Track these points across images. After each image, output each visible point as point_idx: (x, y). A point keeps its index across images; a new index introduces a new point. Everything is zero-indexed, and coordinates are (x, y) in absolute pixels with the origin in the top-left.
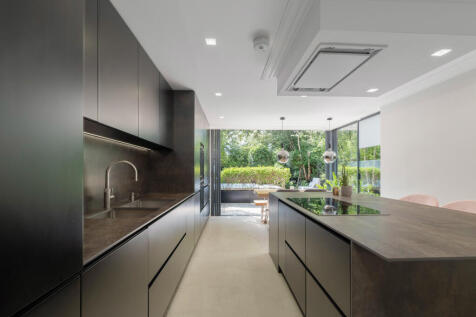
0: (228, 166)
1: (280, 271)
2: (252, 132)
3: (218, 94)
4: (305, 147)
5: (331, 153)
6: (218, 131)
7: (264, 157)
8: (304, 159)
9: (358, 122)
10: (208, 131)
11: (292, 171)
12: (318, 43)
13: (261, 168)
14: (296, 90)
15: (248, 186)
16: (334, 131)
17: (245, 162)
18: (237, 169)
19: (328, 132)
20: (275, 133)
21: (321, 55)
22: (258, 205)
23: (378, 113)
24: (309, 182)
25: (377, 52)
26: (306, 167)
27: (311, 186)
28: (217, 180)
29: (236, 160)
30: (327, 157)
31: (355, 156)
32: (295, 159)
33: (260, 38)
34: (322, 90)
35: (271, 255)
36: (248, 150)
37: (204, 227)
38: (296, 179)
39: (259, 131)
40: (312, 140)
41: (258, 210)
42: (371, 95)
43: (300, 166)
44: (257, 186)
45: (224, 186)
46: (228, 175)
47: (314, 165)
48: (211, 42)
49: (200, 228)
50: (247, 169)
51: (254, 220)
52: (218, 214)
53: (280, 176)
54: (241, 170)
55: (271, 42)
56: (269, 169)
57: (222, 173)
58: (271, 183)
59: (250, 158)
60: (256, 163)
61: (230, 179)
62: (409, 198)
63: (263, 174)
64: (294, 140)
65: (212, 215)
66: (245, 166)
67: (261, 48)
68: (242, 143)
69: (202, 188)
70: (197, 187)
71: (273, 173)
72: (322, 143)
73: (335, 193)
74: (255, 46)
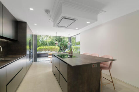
0: (40, 46)
1: (54, 75)
2: (49, 36)
3: (35, 24)
4: (64, 41)
5: (69, 43)
6: (36, 35)
7: (52, 44)
8: (64, 44)
9: (76, 35)
10: (32, 35)
11: (60, 48)
12: (62, 16)
13: (51, 47)
14: (58, 26)
15: (47, 52)
16: (71, 37)
17: (46, 45)
18: (43, 47)
19: (69, 37)
20: (55, 37)
21: (63, 19)
22: (49, 57)
23: (80, 34)
24: (65, 50)
25: (76, 20)
26: (64, 47)
27: (65, 51)
28: (36, 50)
29: (43, 44)
30: (68, 44)
31: (75, 44)
32: (61, 44)
33: (47, 11)
34: (65, 27)
35: (52, 71)
36: (47, 41)
37: (30, 66)
38: (62, 50)
39: (51, 36)
40: (65, 39)
41: (50, 59)
42: (77, 29)
43: (63, 46)
44: (50, 52)
45: (38, 52)
46: (40, 49)
47: (66, 46)
48: (32, 9)
49: (29, 66)
50: (47, 47)
51: (48, 62)
52: (36, 61)
53: (57, 49)
54: (45, 47)
55: (51, 13)
56: (53, 47)
57: (38, 48)
58: (54, 51)
59: (48, 43)
60: (50, 45)
61: (40, 50)
62: (84, 53)
63: (51, 48)
64: (61, 39)
65: (34, 61)
66: (46, 46)
67: (48, 14)
68: (45, 39)
69: (30, 53)
70: (28, 53)
71: (55, 48)
72: (68, 40)
73: (69, 53)
74: (46, 13)
